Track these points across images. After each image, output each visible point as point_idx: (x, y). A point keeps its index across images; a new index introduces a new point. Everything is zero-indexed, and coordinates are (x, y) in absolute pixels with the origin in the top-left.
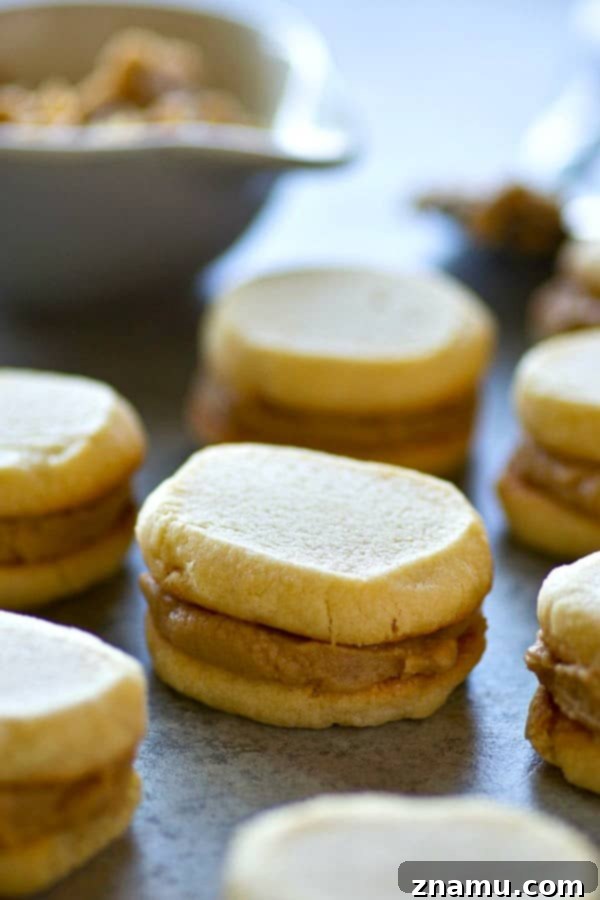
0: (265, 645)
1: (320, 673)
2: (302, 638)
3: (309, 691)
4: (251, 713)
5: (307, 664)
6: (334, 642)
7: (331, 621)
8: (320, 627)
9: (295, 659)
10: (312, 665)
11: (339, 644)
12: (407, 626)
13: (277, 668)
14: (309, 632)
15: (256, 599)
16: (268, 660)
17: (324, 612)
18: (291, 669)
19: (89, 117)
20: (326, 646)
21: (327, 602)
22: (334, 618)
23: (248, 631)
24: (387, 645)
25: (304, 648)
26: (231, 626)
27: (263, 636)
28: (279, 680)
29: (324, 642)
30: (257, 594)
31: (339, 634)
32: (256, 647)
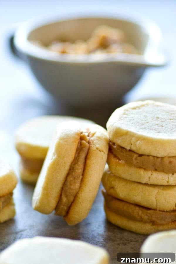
0: (138, 211)
1: (154, 219)
2: (149, 209)
3: (151, 224)
4: (134, 230)
5: (150, 216)
6: (158, 210)
7: (157, 204)
8: (154, 205)
9: (146, 215)
10: (151, 216)
11: (159, 211)
13: (141, 217)
14: (151, 207)
15: (135, 197)
16: (138, 214)
17: (155, 201)
18: (145, 217)
19: (90, 52)
20: (155, 211)
21: (156, 198)
23: (133, 207)
24: (174, 211)
25: (149, 212)
26: (128, 205)
27: (137, 208)
28: (141, 221)
29: (155, 210)
30: (135, 196)
31: (159, 208)
32: (135, 211)
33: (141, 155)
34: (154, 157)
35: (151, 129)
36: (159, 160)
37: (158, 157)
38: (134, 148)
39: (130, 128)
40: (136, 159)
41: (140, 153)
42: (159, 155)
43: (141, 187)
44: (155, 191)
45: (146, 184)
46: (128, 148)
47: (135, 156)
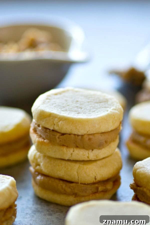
0: (62, 184)
1: (76, 191)
2: (71, 182)
3: (74, 196)
4: (59, 202)
5: (73, 189)
6: (80, 183)
7: (78, 177)
8: (76, 179)
9: (69, 188)
10: (74, 189)
11: (81, 183)
12: (99, 178)
13: (65, 190)
14: (73, 180)
15: (59, 172)
16: (62, 188)
17: (77, 175)
18: (69, 190)
20: (77, 184)
21: (77, 172)
22: (79, 177)
23: (57, 181)
24: (94, 183)
25: (72, 185)
26: (53, 180)
27: (61, 182)
28: (65, 193)
29: (77, 183)
30: (59, 171)
31: (81, 181)
32: (59, 185)
33: (63, 134)
34: (75, 135)
35: (71, 111)
36: (80, 137)
37: (78, 135)
38: (56, 128)
39: (52, 111)
40: (59, 138)
41: (63, 132)
42: (80, 134)
43: (63, 163)
44: (76, 166)
45: (69, 160)
46: (52, 128)
47: (58, 135)
